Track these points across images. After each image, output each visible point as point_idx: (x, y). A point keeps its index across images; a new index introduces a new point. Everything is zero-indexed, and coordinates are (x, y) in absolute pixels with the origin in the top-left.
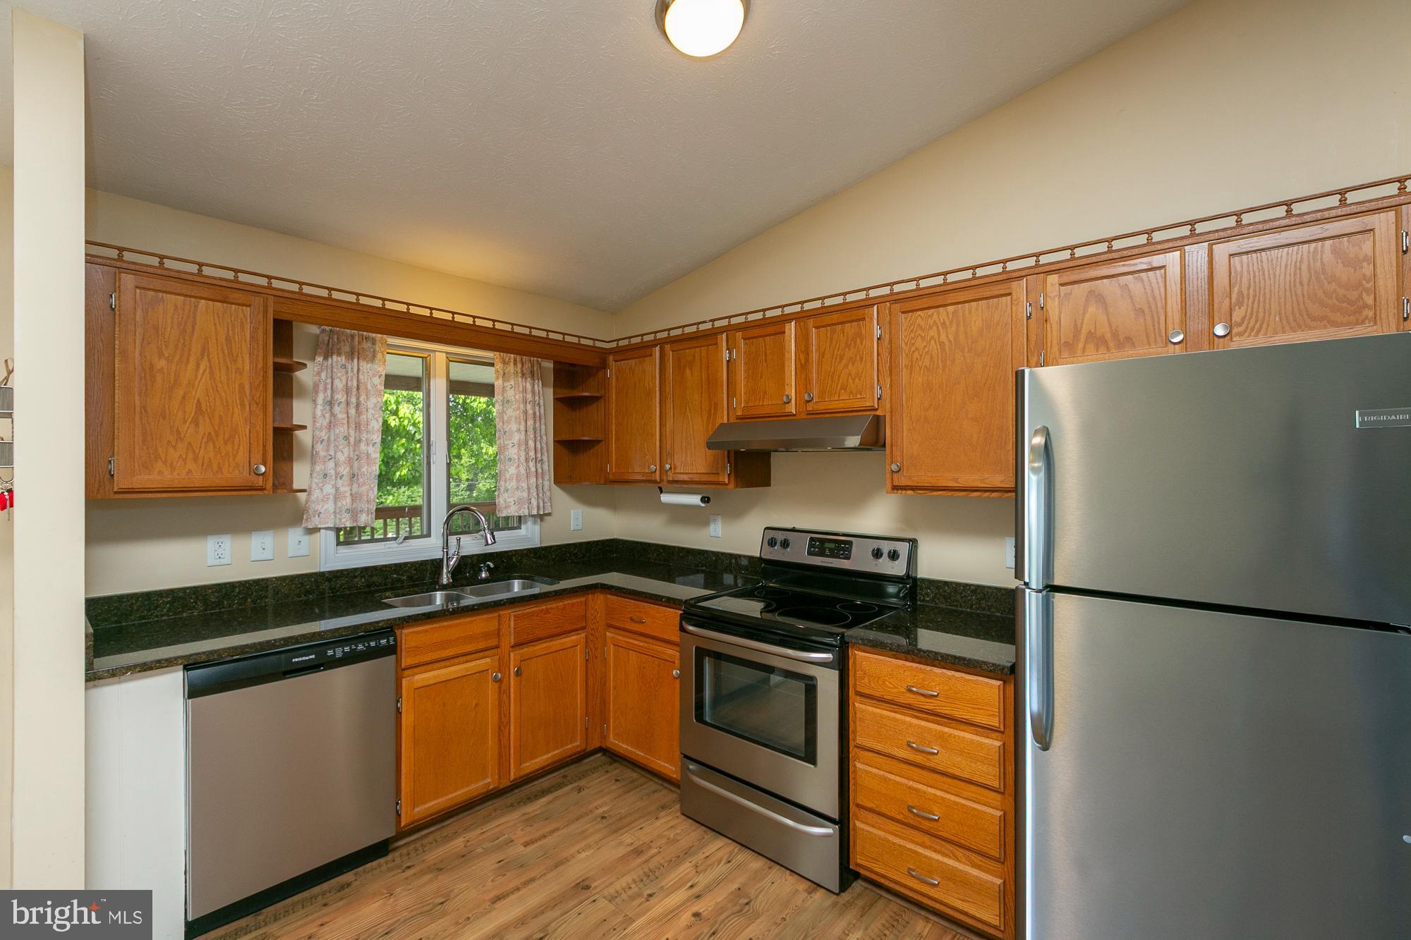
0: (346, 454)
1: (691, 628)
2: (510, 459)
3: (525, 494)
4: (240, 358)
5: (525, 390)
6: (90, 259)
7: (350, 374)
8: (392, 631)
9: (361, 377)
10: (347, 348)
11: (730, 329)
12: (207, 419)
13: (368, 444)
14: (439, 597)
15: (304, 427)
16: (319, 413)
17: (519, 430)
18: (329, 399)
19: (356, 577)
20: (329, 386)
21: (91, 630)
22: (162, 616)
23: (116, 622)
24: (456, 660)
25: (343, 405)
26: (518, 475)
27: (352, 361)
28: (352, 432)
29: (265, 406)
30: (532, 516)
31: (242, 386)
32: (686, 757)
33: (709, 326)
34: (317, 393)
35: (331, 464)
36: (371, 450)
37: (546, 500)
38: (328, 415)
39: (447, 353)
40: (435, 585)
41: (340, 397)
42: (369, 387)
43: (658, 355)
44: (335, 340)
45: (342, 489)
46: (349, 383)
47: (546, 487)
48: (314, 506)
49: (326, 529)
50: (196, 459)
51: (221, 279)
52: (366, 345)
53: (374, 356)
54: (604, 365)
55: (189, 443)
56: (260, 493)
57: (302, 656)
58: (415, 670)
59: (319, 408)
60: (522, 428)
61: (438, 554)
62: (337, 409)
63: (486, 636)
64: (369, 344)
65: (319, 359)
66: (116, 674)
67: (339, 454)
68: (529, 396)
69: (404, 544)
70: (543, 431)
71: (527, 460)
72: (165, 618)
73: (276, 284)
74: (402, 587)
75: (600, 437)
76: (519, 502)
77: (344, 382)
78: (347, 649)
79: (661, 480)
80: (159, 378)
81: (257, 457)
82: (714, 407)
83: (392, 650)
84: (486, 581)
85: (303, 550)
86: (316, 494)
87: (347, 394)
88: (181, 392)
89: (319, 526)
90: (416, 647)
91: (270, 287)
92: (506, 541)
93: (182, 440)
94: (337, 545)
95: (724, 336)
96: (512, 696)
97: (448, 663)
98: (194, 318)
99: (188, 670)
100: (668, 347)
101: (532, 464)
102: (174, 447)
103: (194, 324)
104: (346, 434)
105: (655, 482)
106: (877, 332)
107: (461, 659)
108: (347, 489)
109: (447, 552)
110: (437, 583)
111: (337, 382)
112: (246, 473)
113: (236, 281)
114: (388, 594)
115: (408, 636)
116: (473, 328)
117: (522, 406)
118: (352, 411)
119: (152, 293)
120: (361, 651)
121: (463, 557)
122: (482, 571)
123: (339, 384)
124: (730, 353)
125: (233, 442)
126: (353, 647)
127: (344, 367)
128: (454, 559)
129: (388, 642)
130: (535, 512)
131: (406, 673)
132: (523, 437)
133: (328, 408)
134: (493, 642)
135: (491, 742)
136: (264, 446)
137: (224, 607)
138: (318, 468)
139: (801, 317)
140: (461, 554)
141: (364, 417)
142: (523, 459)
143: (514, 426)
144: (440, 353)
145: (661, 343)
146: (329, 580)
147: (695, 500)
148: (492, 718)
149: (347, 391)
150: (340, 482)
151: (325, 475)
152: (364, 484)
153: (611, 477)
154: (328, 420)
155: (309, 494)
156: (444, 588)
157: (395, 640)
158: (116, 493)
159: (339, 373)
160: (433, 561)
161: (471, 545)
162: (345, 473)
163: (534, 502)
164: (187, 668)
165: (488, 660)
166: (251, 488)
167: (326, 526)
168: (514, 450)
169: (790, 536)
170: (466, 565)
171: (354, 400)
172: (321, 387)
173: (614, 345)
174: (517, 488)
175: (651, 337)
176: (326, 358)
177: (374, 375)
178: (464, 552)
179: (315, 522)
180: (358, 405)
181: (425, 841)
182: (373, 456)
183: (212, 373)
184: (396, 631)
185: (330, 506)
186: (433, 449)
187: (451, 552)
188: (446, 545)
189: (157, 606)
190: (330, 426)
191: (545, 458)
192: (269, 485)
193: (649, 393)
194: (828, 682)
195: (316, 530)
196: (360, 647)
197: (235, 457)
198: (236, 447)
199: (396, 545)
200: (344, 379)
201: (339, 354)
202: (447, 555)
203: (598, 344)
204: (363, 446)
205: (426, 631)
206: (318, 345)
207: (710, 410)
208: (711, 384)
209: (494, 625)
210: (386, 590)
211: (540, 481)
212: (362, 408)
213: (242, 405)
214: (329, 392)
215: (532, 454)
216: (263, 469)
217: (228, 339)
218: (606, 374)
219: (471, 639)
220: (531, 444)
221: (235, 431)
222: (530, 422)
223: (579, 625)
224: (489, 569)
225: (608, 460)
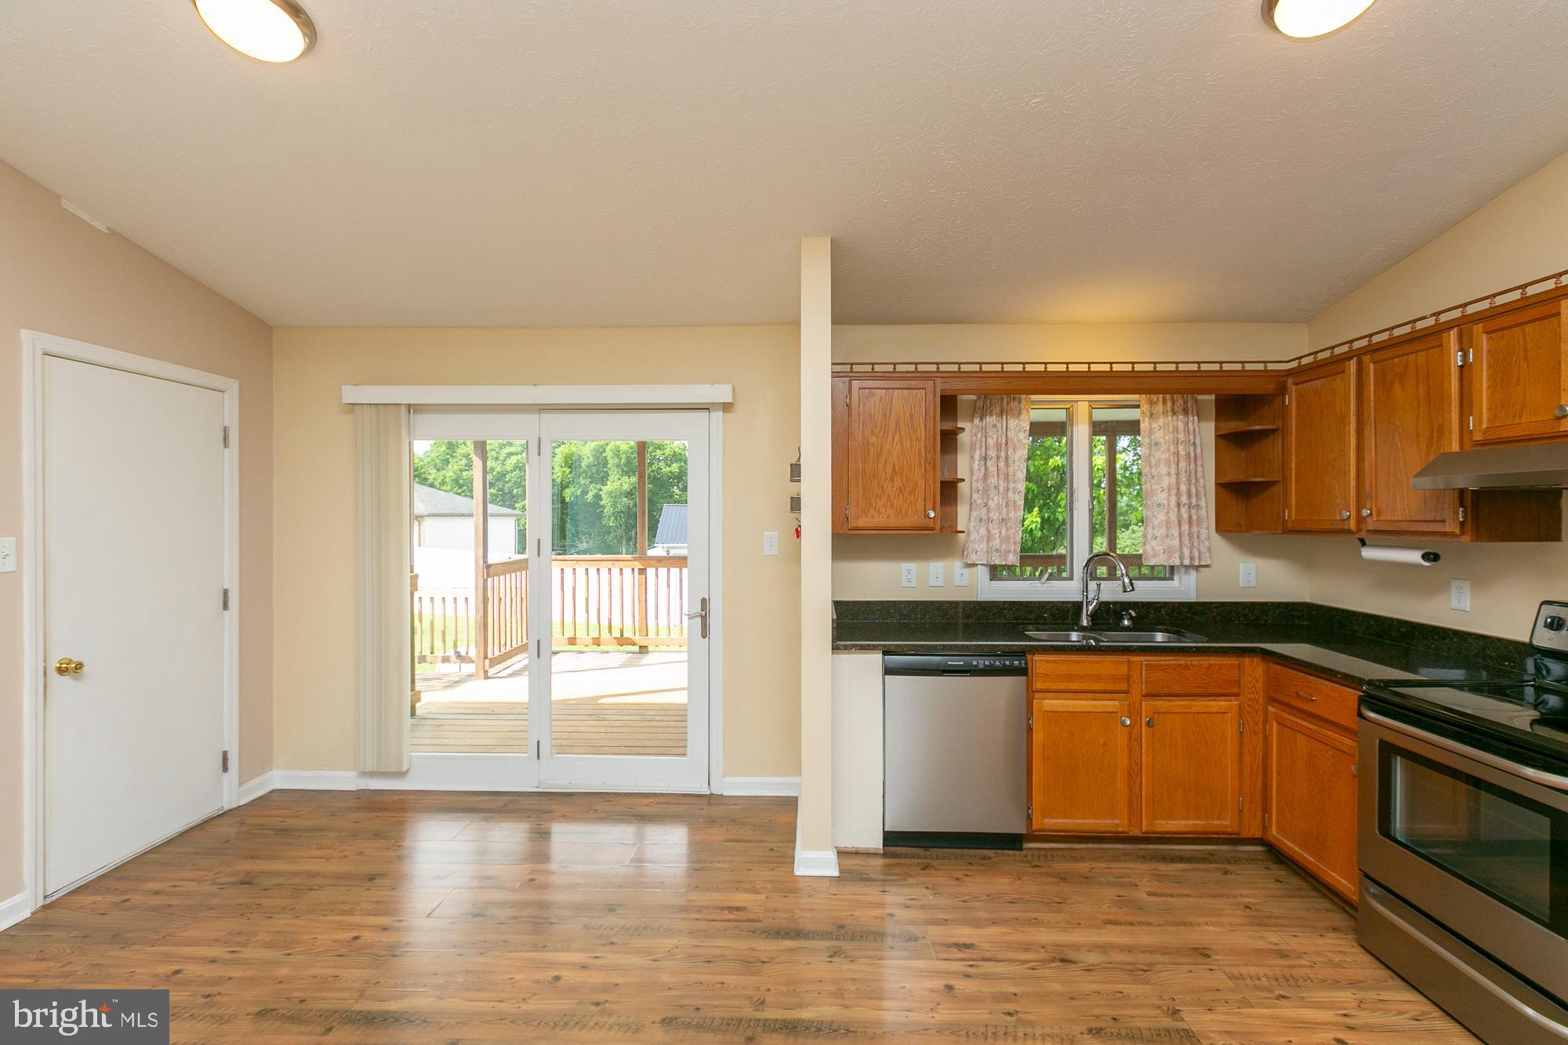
0: (996, 502)
1: (1372, 715)
2: (1159, 505)
3: (1176, 543)
4: (919, 430)
5: (1176, 430)
6: (835, 375)
7: (1000, 431)
8: (1024, 655)
9: (1009, 434)
10: (998, 410)
11: (1464, 325)
12: (899, 476)
13: (1014, 492)
14: (1074, 636)
15: (963, 480)
16: (976, 467)
17: (1169, 474)
18: (984, 454)
19: (1005, 609)
20: (984, 444)
21: (835, 617)
22: (876, 619)
23: (851, 619)
24: (1084, 695)
25: (994, 460)
26: (1168, 523)
27: (1002, 419)
28: (1002, 483)
29: (934, 465)
30: (1186, 566)
31: (920, 450)
32: (1367, 876)
33: (1431, 322)
34: (975, 450)
35: (984, 510)
36: (1017, 497)
37: (1203, 549)
38: (983, 469)
39: (1089, 401)
40: (1075, 625)
41: (992, 453)
42: (1016, 442)
43: (1353, 369)
44: (989, 404)
45: (992, 532)
46: (1000, 441)
47: (1203, 537)
48: (971, 546)
49: (982, 565)
50: (892, 506)
51: (907, 372)
52: (1013, 405)
53: (1020, 414)
54: (1282, 390)
55: (889, 495)
56: (931, 532)
57: (955, 661)
58: (1045, 695)
59: (977, 463)
60: (1173, 470)
61: (1077, 597)
62: (989, 463)
63: (1114, 678)
64: (1016, 404)
65: (977, 421)
66: (846, 648)
67: (991, 502)
68: (1181, 437)
69: (1045, 585)
70: (1200, 474)
71: (1178, 505)
72: (877, 621)
73: (942, 368)
74: (1045, 624)
75: (1275, 478)
76: (1169, 551)
77: (995, 440)
78: (987, 663)
79: (1359, 530)
80: (872, 449)
81: (930, 504)
82: (1439, 431)
83: (1022, 671)
84: (1127, 629)
85: (965, 582)
86: (974, 536)
87: (998, 450)
88: (884, 459)
89: (976, 563)
90: (1045, 674)
91: (938, 371)
92: (1147, 591)
93: (884, 493)
94: (991, 580)
95: (1453, 334)
96: (1144, 746)
97: (1076, 696)
98: (891, 404)
99: (885, 655)
100: (1366, 359)
101: (1183, 510)
102: (880, 498)
103: (891, 408)
104: (996, 484)
105: (1349, 532)
107: (1089, 695)
108: (997, 531)
109: (1087, 595)
110: (1077, 624)
111: (989, 440)
112: (923, 517)
113: (916, 371)
114: (1030, 627)
115: (1040, 663)
116: (1112, 375)
117: (1172, 448)
118: (1002, 464)
119: (868, 391)
120: (998, 666)
121: (1102, 602)
122: (1124, 619)
123: (991, 442)
124: (1465, 357)
125: (915, 494)
126: (992, 662)
127: (995, 426)
128: (1094, 604)
129: (1020, 663)
130: (1187, 562)
131: (1037, 695)
132: (1173, 480)
133: (983, 462)
134: (1124, 686)
135: (1121, 785)
136: (934, 496)
137: (911, 619)
138: (974, 514)
140: (1101, 600)
141: (1011, 468)
142: (1173, 504)
143: (1163, 470)
144: (1082, 404)
145: (1359, 354)
146: (984, 609)
147: (1414, 557)
148: (1123, 762)
149: (998, 447)
150: (991, 526)
151: (981, 519)
152: (1011, 527)
153: (1290, 525)
154: (983, 472)
155: (968, 535)
156: (1083, 629)
157: (1026, 663)
158: (850, 530)
159: (991, 432)
160: (1074, 603)
161: (1111, 592)
162: (995, 518)
163: (1186, 552)
164: (885, 653)
165: (1117, 703)
166: (926, 529)
167: (982, 563)
168: (1164, 495)
170: (1108, 611)
171: (1003, 454)
172: (978, 446)
173: (1295, 364)
174: (1167, 536)
175: (1345, 348)
176: (981, 419)
177: (1020, 431)
178: (1104, 598)
179: (973, 559)
180: (1007, 458)
181: (1055, 853)
182: (1018, 503)
183: (902, 442)
184: (1028, 656)
185: (983, 546)
186: (1075, 495)
187: (1090, 597)
188: (1088, 588)
189: (873, 612)
190: (986, 477)
191: (1203, 503)
192: (938, 526)
193: (1343, 420)
195: (974, 565)
196: (997, 663)
197: (915, 504)
198: (916, 497)
199: (1040, 585)
200: (995, 437)
201: (991, 415)
202: (1087, 598)
203: (1271, 367)
204: (1011, 495)
205: (1055, 662)
206: (975, 411)
207: (1431, 437)
208: (1435, 398)
209: (1123, 670)
210: (1030, 624)
211: (1195, 529)
212: (1010, 461)
213: (920, 464)
214: (984, 449)
215: (1184, 499)
216: (932, 514)
217: (911, 416)
218: (1284, 401)
219: (1098, 678)
220: (1183, 488)
221: (916, 485)
222: (1182, 464)
223: (1230, 690)
224: (1131, 618)
225: (1286, 505)
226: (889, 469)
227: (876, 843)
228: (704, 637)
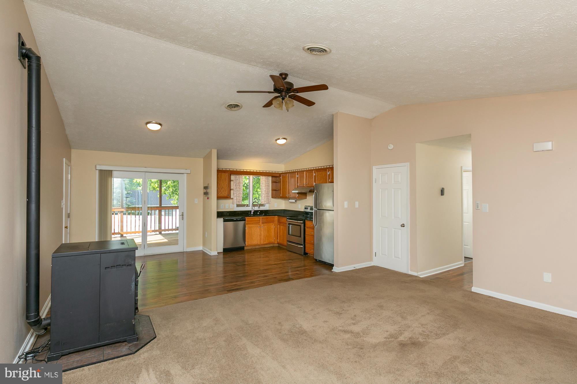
0: (238, 193)
1: (288, 220)
2: (263, 194)
3: (266, 200)
4: (226, 180)
5: (266, 181)
7: (239, 180)
10: (238, 177)
11: (298, 172)
12: (223, 188)
13: (241, 191)
15: (233, 189)
17: (265, 188)
19: (239, 212)
26: (265, 197)
28: (239, 189)
31: (227, 184)
33: (295, 170)
35: (236, 194)
37: (270, 201)
42: (241, 182)
43: (288, 175)
45: (238, 198)
47: (270, 198)
48: (233, 201)
50: (222, 194)
51: (224, 170)
54: (280, 176)
58: (248, 224)
59: (234, 186)
63: (258, 221)
64: (241, 176)
66: (219, 218)
70: (269, 188)
73: (230, 169)
75: (280, 189)
76: (265, 201)
78: (239, 219)
79: (289, 197)
81: (228, 193)
82: (295, 185)
84: (258, 214)
85: (232, 207)
86: (234, 199)
90: (247, 220)
92: (262, 208)
93: (221, 191)
94: (237, 207)
96: (262, 231)
97: (252, 224)
100: (289, 173)
101: (267, 194)
103: (222, 176)
106: (314, 174)
107: (254, 224)
110: (251, 214)
112: (227, 196)
113: (226, 170)
116: (257, 172)
117: (265, 184)
118: (239, 186)
120: (241, 220)
124: (297, 176)
128: (253, 211)
130: (267, 203)
133: (236, 186)
135: (258, 237)
139: (306, 171)
141: (240, 187)
143: (264, 188)
144: (251, 177)
146: (235, 212)
147: (294, 201)
148: (259, 234)
149: (238, 183)
151: (235, 196)
152: (240, 197)
153: (281, 197)
160: (250, 211)
161: (256, 208)
162: (238, 196)
164: (223, 218)
165: (258, 224)
166: (227, 198)
168: (264, 192)
169: (308, 207)
170: (255, 212)
172: (235, 183)
173: (282, 172)
174: (264, 199)
175: (287, 172)
178: (255, 210)
180: (240, 185)
183: (224, 182)
184: (245, 218)
185: (235, 201)
188: (252, 208)
190: (236, 188)
191: (269, 193)
192: (230, 197)
193: (287, 181)
194: (302, 225)
195: (234, 204)
197: (226, 193)
199: (245, 208)
203: (279, 172)
205: (248, 218)
208: (295, 180)
209: (259, 219)
210: (243, 214)
211: (268, 198)
213: (227, 186)
215: (267, 193)
216: (229, 195)
217: (225, 178)
218: (280, 178)
219: (255, 221)
220: (267, 191)
221: (226, 190)
222: (267, 187)
223: (273, 222)
224: (259, 212)
225: (281, 194)
226: (221, 187)
227: (222, 251)
228: (182, 220)
